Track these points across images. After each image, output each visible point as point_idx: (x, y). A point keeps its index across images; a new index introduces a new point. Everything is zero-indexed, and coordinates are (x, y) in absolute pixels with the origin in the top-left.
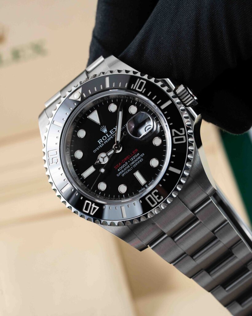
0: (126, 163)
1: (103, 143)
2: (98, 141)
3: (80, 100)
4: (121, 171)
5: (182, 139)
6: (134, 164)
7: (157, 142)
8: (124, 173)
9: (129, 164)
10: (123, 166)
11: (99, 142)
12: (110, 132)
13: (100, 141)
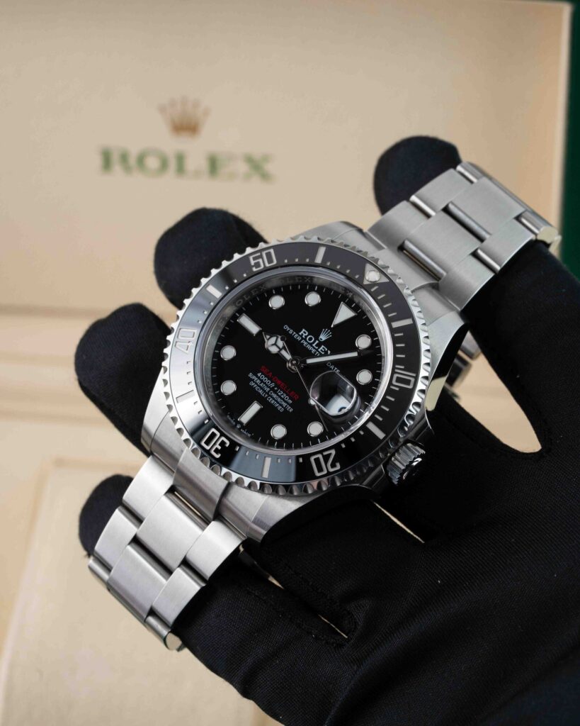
0: (273, 385)
1: (302, 339)
2: (304, 330)
3: (366, 283)
4: (259, 378)
5: (320, 469)
6: (274, 399)
7: (315, 429)
8: (256, 384)
9: (272, 389)
10: (267, 381)
11: (302, 332)
12: (323, 346)
13: (305, 333)
